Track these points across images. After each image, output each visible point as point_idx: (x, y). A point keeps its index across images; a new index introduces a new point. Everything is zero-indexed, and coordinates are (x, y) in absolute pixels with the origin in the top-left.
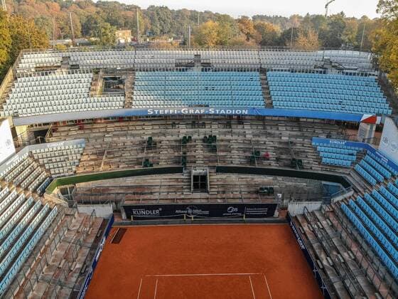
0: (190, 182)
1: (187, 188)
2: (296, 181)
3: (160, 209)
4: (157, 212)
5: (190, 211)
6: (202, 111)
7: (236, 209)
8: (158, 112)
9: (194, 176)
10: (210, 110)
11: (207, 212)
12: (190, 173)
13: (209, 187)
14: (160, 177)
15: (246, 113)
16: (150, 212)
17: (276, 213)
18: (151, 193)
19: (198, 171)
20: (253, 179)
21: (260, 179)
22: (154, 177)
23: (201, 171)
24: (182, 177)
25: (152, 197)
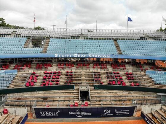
0: (79, 94)
1: (77, 98)
2: (142, 94)
3: (59, 111)
4: (57, 113)
5: (79, 113)
6: (85, 56)
7: (109, 111)
8: (61, 56)
9: (81, 91)
10: (89, 55)
11: (90, 114)
12: (78, 89)
13: (90, 97)
14: (59, 92)
15: (109, 57)
16: (52, 113)
17: (135, 114)
18: (54, 101)
19: (83, 88)
20: (116, 93)
21: (120, 93)
22: (56, 91)
23: (85, 88)
24: (73, 91)
25: (54, 103)
